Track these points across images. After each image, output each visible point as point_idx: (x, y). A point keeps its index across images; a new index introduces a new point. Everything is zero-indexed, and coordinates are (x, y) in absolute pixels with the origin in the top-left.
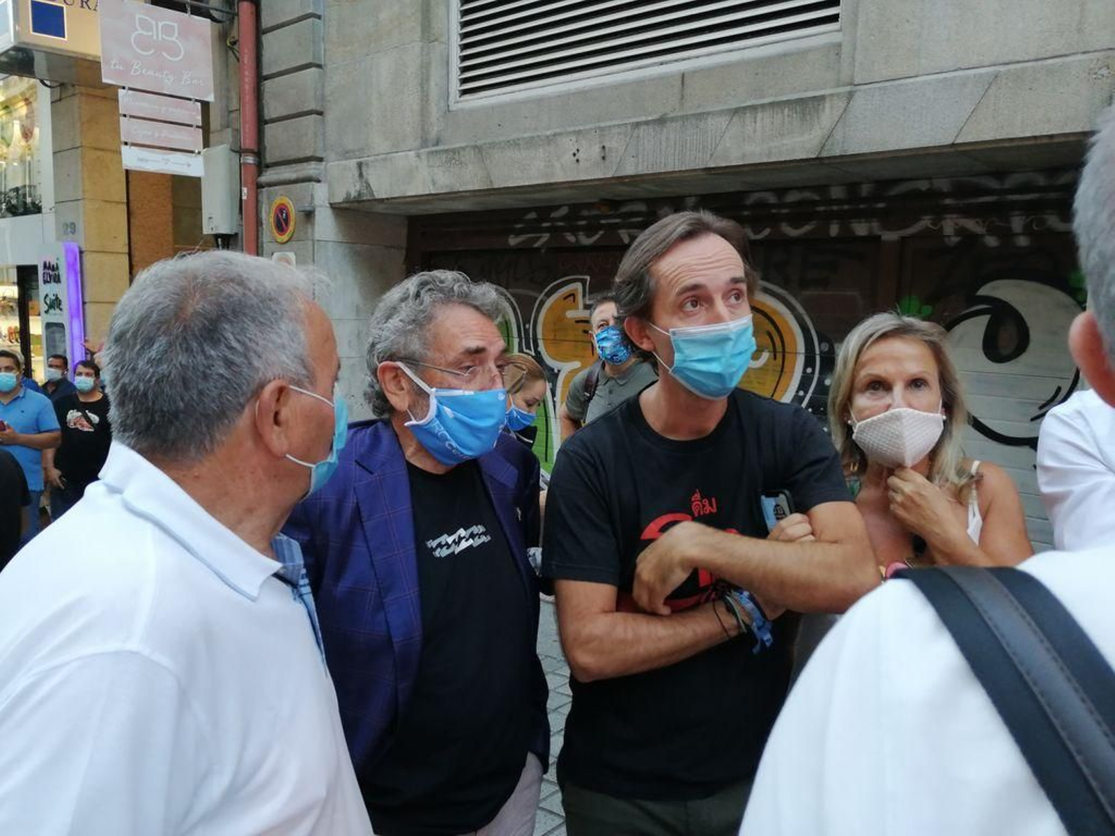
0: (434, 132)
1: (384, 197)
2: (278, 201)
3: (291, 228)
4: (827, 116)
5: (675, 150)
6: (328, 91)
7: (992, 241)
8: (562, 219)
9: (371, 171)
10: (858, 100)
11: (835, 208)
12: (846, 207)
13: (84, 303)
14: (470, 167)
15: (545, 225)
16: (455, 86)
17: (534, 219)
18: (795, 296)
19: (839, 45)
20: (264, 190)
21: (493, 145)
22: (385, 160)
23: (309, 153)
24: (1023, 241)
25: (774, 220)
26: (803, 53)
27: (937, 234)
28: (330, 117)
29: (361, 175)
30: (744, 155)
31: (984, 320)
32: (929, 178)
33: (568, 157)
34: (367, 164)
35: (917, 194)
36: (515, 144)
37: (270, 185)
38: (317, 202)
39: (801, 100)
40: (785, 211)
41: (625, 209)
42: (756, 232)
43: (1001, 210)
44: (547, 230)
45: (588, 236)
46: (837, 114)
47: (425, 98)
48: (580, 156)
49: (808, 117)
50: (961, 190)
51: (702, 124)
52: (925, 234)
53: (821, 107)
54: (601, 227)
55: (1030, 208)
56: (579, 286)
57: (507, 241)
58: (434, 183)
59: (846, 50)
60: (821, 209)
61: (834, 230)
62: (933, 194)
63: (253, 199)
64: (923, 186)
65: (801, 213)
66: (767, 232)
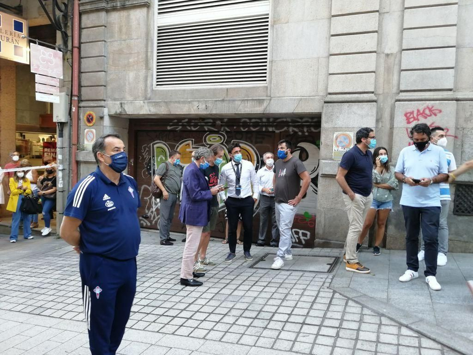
0: (149, 96)
1: (131, 113)
2: (88, 113)
3: (94, 121)
4: (265, 104)
5: (227, 108)
6: (108, 79)
7: (300, 133)
8: (186, 122)
9: (126, 105)
10: (272, 101)
11: (264, 124)
12: (267, 124)
14: (163, 107)
15: (180, 124)
16: (155, 83)
17: (176, 122)
18: (254, 146)
19: (267, 87)
20: (82, 108)
21: (170, 102)
22: (132, 103)
23: (101, 98)
24: (306, 134)
25: (249, 126)
26: (258, 87)
27: (288, 131)
28: (109, 88)
29: (121, 106)
30: (245, 111)
31: (299, 151)
32: (286, 118)
33: (195, 107)
34: (124, 103)
35: (283, 122)
36: (179, 102)
37: (84, 107)
38: (105, 114)
39: (259, 100)
40: (251, 124)
41: (206, 121)
42: (244, 129)
43: (302, 126)
44: (180, 125)
45: (195, 128)
46: (267, 104)
47: (146, 86)
48: (199, 107)
49: (261, 104)
50: (293, 121)
51: (234, 102)
52: (285, 131)
53: (263, 102)
54: (199, 125)
55: (308, 126)
56: (190, 142)
57: (167, 128)
58: (150, 111)
59: (269, 89)
60: (260, 124)
61: (264, 129)
62: (287, 122)
63: (77, 111)
64: (285, 120)
65: (255, 125)
66: (247, 129)
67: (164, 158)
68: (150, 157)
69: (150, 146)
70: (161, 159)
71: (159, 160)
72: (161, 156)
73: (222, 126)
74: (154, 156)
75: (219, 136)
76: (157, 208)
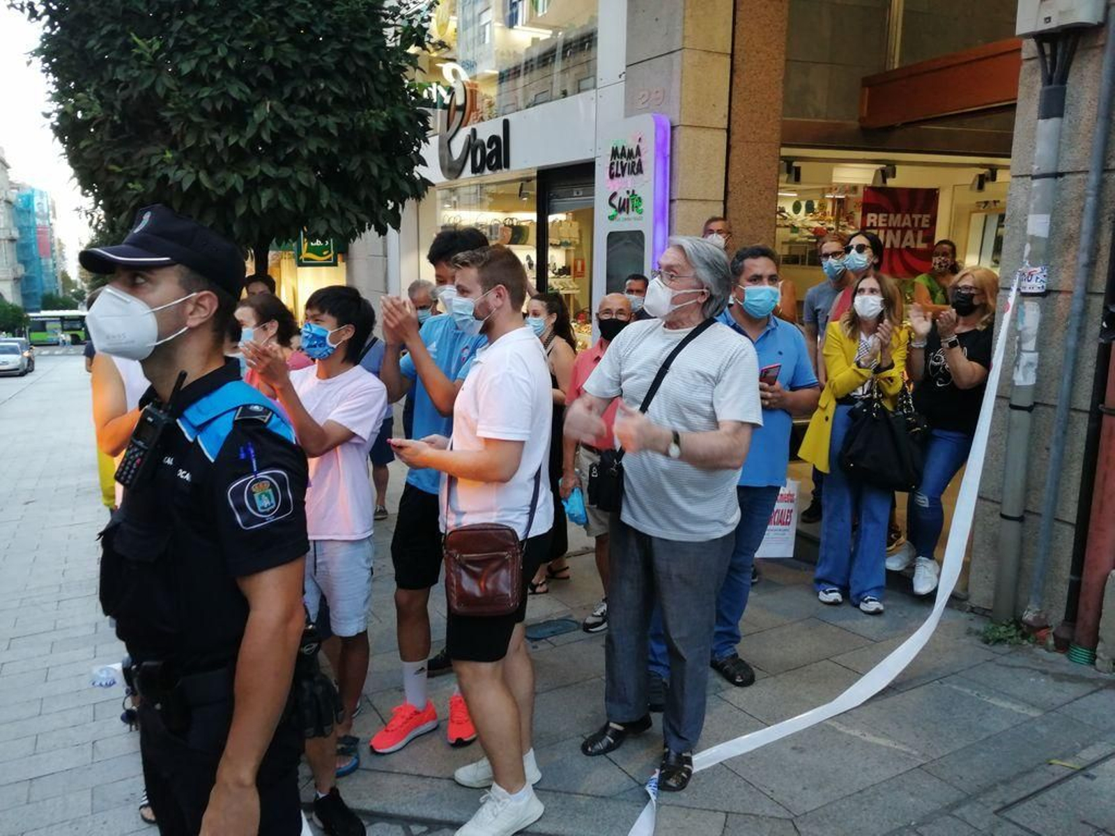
13: (671, 201)
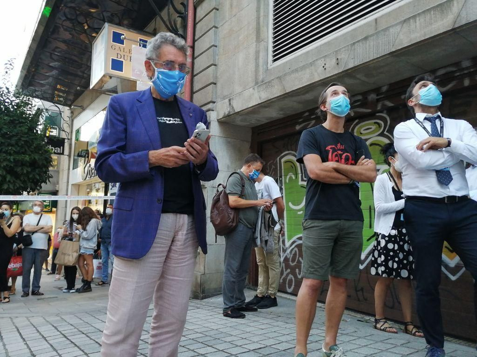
0: (261, 78)
1: (239, 110)
5: (373, 49)
6: (218, 74)
9: (234, 101)
12: (472, 70)
14: (276, 87)
16: (271, 58)
17: (308, 116)
21: (285, 75)
22: (240, 95)
23: (209, 100)
28: (219, 85)
29: (230, 104)
30: (411, 40)
33: (321, 69)
36: (296, 71)
38: (212, 119)
44: (313, 119)
46: (461, 4)
47: (257, 66)
48: (326, 66)
49: (445, 11)
51: (387, 33)
53: (452, 4)
57: (295, 128)
60: (458, 74)
61: (467, 83)
67: (294, 178)
68: (276, 178)
69: (277, 161)
70: (291, 178)
71: (287, 181)
72: (291, 174)
73: (378, 100)
74: (281, 177)
75: (375, 123)
76: (286, 256)
